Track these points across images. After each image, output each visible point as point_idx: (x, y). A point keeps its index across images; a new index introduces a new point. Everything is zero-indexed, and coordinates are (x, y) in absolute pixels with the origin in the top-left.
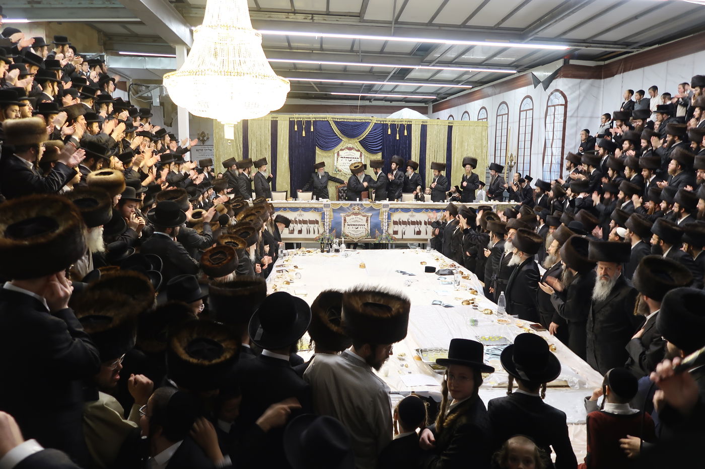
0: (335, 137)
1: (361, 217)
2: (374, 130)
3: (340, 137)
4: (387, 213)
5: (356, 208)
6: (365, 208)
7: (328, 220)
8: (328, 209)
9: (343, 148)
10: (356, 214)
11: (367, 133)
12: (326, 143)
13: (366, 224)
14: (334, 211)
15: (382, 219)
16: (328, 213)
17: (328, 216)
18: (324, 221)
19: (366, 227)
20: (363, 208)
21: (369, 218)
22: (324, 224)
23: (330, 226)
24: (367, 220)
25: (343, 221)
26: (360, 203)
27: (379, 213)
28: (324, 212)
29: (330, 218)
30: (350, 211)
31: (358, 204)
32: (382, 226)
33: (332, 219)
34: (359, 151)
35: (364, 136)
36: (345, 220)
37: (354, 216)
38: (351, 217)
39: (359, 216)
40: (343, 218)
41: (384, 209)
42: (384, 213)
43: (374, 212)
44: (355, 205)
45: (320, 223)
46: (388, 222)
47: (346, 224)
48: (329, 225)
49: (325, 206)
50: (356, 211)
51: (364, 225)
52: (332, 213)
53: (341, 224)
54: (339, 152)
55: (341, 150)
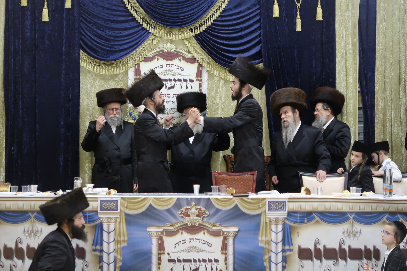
0: (132, 24)
1: (207, 237)
2: (236, 7)
3: (145, 25)
4: (280, 227)
5: (193, 211)
6: (218, 210)
7: (112, 246)
8: (114, 215)
9: (150, 55)
10: (193, 229)
11: (217, 15)
12: (106, 40)
13: (221, 258)
14: (130, 220)
15: (268, 242)
16: (112, 227)
17: (112, 234)
18: (102, 251)
19: (221, 265)
20: (212, 212)
21: (230, 241)
22: (100, 260)
23: (119, 264)
24: (224, 247)
25: (155, 250)
26: (203, 196)
27: (258, 225)
28: (101, 226)
29: (117, 242)
30: (174, 221)
31: (198, 201)
32: (266, 264)
33: (126, 244)
34: (193, 60)
35: (209, 23)
36: (161, 247)
37: (186, 236)
38: (179, 237)
39: (200, 235)
40: (155, 242)
41: (272, 215)
42: (273, 227)
43: (245, 224)
44: (188, 202)
45: (89, 256)
46: (283, 251)
47: (165, 258)
48: (115, 261)
49: (105, 205)
50: (193, 219)
51: (217, 261)
52: (124, 227)
53: (150, 258)
54: (138, 64)
55: (147, 59)
